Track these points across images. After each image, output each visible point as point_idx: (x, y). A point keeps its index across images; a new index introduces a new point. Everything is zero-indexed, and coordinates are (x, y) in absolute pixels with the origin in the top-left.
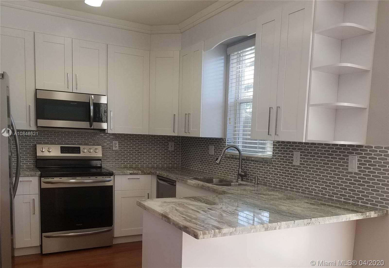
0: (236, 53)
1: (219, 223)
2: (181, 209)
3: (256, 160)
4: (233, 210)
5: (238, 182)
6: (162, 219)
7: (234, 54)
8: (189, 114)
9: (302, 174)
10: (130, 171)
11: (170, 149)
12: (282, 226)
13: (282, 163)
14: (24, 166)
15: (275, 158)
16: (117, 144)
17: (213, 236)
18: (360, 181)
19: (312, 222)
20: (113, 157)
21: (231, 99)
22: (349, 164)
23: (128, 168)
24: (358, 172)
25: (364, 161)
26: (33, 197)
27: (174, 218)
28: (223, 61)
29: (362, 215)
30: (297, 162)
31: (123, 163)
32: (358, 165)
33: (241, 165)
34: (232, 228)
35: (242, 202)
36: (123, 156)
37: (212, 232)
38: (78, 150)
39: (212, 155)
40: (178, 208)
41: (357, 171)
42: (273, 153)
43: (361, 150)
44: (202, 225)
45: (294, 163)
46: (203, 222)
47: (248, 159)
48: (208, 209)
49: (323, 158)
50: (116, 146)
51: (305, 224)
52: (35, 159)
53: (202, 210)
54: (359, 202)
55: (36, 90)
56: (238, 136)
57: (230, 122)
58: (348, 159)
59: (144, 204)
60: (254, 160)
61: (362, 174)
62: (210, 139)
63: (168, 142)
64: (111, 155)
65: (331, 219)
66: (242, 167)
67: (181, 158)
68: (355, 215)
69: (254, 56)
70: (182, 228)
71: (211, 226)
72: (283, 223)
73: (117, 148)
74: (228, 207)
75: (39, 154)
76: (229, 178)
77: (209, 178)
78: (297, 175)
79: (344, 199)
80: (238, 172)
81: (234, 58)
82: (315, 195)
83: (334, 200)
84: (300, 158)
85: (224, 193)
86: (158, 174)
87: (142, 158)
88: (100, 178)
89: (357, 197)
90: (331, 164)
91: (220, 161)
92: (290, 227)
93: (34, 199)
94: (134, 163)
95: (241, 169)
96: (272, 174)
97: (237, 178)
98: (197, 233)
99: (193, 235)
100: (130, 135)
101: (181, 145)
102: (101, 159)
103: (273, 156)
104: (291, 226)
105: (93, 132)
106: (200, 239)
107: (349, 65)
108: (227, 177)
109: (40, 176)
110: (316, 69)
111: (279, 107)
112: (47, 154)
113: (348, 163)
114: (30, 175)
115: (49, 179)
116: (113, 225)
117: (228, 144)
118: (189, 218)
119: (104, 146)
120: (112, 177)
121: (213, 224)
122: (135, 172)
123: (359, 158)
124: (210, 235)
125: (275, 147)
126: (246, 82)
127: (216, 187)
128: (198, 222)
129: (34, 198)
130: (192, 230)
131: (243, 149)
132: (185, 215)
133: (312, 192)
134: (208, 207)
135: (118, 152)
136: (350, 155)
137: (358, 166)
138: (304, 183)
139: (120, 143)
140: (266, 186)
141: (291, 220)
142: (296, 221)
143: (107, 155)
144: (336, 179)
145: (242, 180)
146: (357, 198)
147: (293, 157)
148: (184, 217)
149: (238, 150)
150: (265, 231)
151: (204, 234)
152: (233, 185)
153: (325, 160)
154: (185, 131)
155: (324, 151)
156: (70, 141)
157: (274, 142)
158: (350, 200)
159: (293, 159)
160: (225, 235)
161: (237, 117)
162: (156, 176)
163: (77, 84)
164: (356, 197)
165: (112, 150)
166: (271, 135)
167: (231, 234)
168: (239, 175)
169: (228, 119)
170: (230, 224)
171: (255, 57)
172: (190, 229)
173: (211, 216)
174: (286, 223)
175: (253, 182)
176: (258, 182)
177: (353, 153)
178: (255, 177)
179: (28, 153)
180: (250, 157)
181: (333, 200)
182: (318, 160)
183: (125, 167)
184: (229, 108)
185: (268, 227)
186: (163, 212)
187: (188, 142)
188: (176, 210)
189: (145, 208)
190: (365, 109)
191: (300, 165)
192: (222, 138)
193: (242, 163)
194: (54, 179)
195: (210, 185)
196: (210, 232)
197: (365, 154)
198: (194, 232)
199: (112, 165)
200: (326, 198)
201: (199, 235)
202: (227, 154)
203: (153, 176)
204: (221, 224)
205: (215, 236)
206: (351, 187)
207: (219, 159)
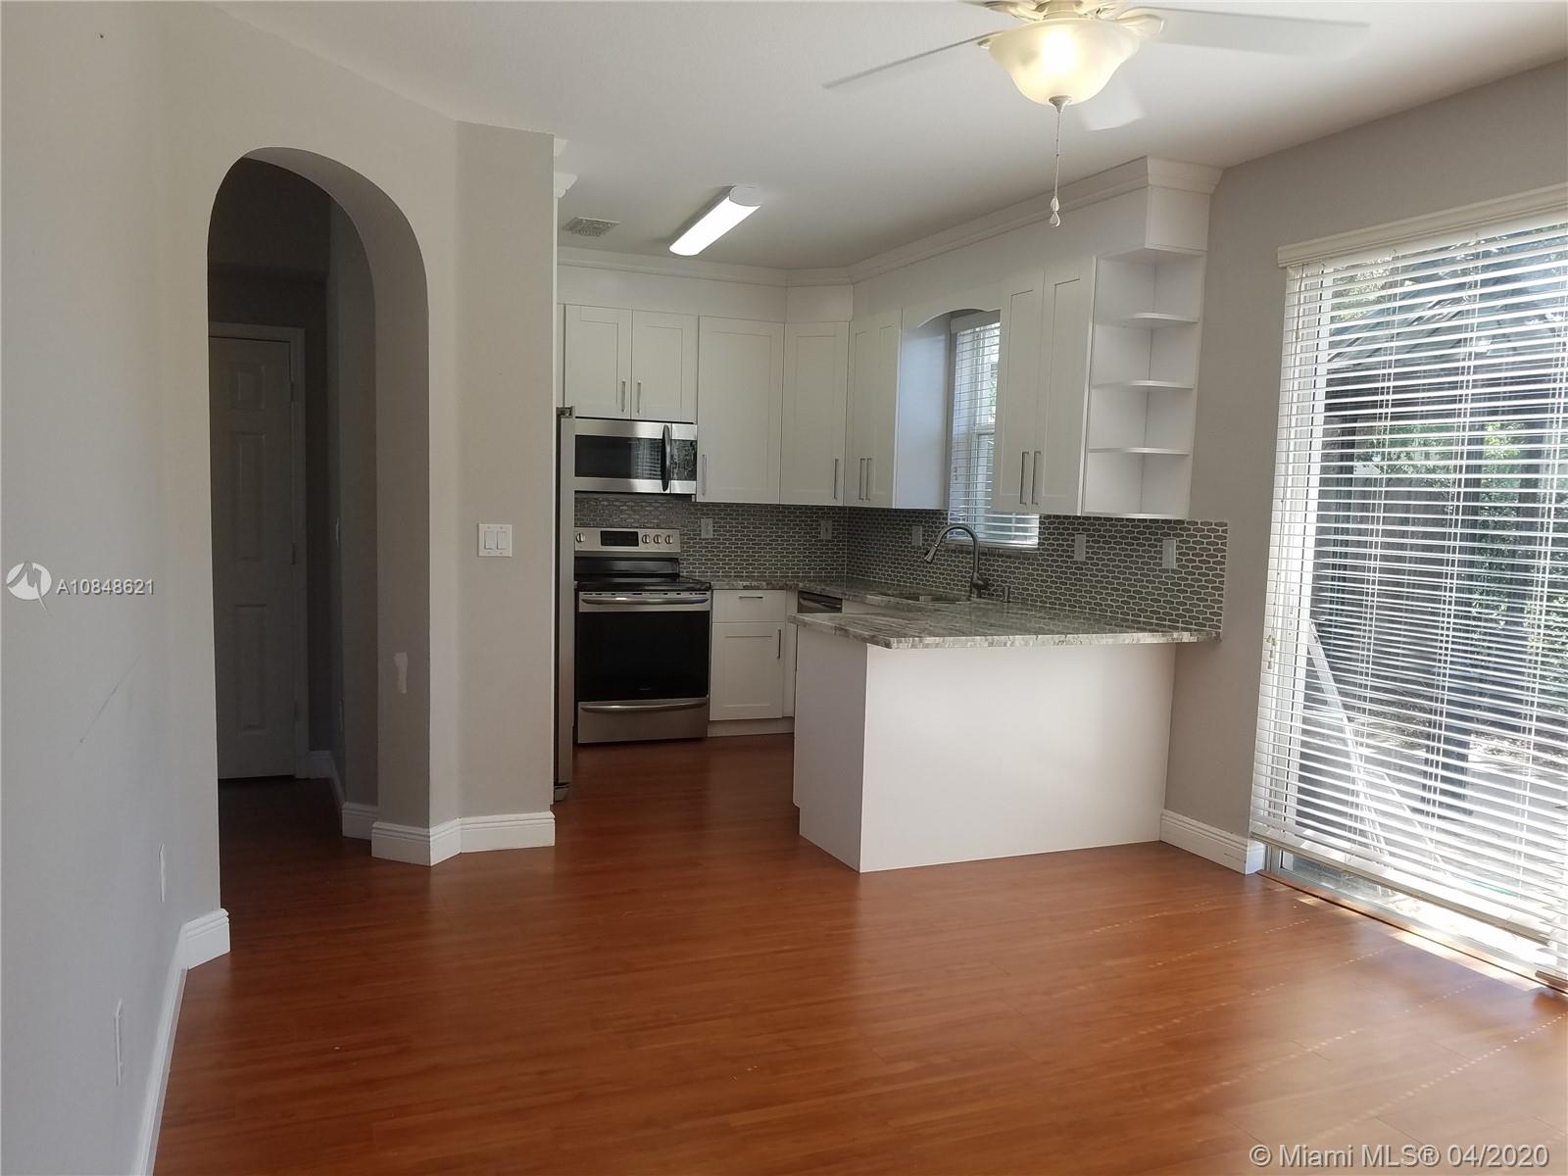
0: (970, 331)
5: (971, 602)
7: (966, 333)
8: (870, 460)
9: (1090, 578)
10: (744, 581)
13: (1055, 558)
15: (1043, 550)
16: (711, 524)
17: (910, 645)
18: (1180, 585)
20: (701, 553)
21: (960, 426)
22: (1164, 555)
24: (1177, 568)
25: (1186, 548)
28: (942, 346)
30: (1080, 555)
31: (721, 568)
32: (1177, 556)
33: (978, 566)
36: (722, 552)
37: (909, 641)
39: (918, 546)
41: (1175, 566)
42: (1039, 539)
43: (1180, 529)
45: (1076, 558)
47: (992, 553)
49: (1123, 546)
50: (707, 528)
56: (975, 505)
57: (957, 475)
58: (1162, 545)
60: (1003, 553)
61: (1183, 572)
62: (914, 511)
63: (820, 519)
64: (698, 548)
66: (979, 569)
70: (865, 639)
73: (710, 535)
77: (910, 594)
78: (1082, 580)
79: (1156, 620)
80: (971, 581)
81: (965, 340)
84: (1086, 546)
86: (798, 588)
88: (686, 596)
89: (1175, 614)
90: (1136, 556)
91: (935, 554)
94: (744, 568)
95: (978, 573)
96: (1038, 581)
97: (969, 593)
100: (737, 506)
101: (849, 526)
102: (678, 559)
103: (1039, 545)
106: (892, 648)
109: (576, 588)
110: (1098, 387)
111: (1040, 452)
113: (1161, 553)
115: (591, 594)
116: (707, 694)
117: (952, 521)
119: (685, 530)
120: (709, 593)
121: (910, 634)
122: (754, 583)
123: (1178, 544)
124: (906, 644)
125: (1044, 528)
130: (880, 640)
131: (981, 531)
135: (711, 543)
136: (1162, 538)
137: (1176, 558)
138: (1093, 594)
139: (717, 523)
140: (1026, 605)
142: (1041, 637)
143: (689, 550)
144: (1144, 583)
145: (979, 596)
147: (1073, 546)
149: (972, 534)
151: (898, 645)
153: (1127, 550)
154: (860, 496)
155: (1126, 532)
156: (621, 520)
157: (1040, 518)
158: (1165, 620)
159: (1074, 550)
160: (927, 646)
161: (971, 465)
162: (799, 593)
163: (639, 402)
165: (699, 539)
166: (1025, 504)
168: (973, 585)
169: (953, 469)
175: (1000, 599)
176: (1010, 600)
177: (1169, 534)
178: (1005, 590)
180: (996, 548)
182: (1116, 549)
183: (729, 575)
184: (955, 444)
187: (866, 519)
190: (1184, 456)
191: (1087, 561)
192: (941, 510)
193: (978, 561)
194: (599, 594)
197: (1185, 535)
198: (882, 642)
199: (699, 572)
201: (891, 645)
202: (948, 544)
203: (788, 592)
205: (913, 646)
206: (1167, 596)
207: (931, 553)
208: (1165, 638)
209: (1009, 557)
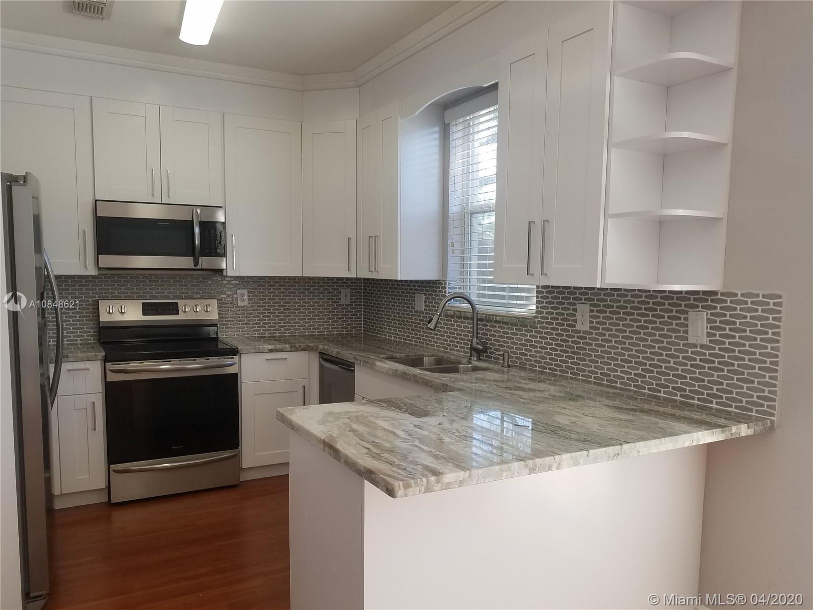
0: (461, 120)
1: (437, 460)
2: (361, 428)
3: (504, 321)
4: (463, 428)
5: (471, 364)
6: (324, 450)
7: (458, 122)
8: (375, 236)
9: (594, 347)
10: (269, 344)
11: (343, 302)
12: (563, 463)
13: (554, 326)
14: (77, 340)
15: (541, 318)
16: (246, 294)
17: (425, 489)
18: (713, 362)
19: (623, 452)
20: (238, 319)
21: (454, 207)
22: (690, 328)
23: (267, 338)
24: (708, 344)
25: (721, 322)
26: (92, 398)
27: (347, 451)
28: (437, 136)
29: (722, 432)
31: (257, 330)
32: (709, 330)
33: (477, 330)
34: (463, 472)
35: (481, 408)
36: (257, 317)
37: (422, 482)
38: (173, 309)
39: (421, 312)
40: (355, 426)
41: (705, 341)
42: (537, 307)
43: (712, 301)
44: (402, 465)
45: (579, 327)
46: (405, 457)
47: (489, 319)
48: (415, 426)
49: (636, 317)
50: (243, 298)
51: (609, 457)
52: (97, 328)
53: (403, 430)
54: (711, 402)
55: (96, 201)
56: (470, 275)
57: (453, 249)
58: (688, 317)
59: (289, 419)
60: (500, 320)
61: (717, 347)
62: (416, 281)
63: (340, 288)
64: (235, 315)
65: (662, 444)
66: (477, 333)
67: (364, 318)
68: (708, 433)
69: (496, 123)
70: (363, 473)
71: (420, 467)
72: (566, 457)
73: (246, 303)
74: (454, 421)
75: (104, 318)
76: (454, 355)
77: (416, 355)
78: (585, 349)
79: (681, 396)
80: (470, 343)
82: (621, 389)
83: (662, 399)
84: (591, 316)
85: (445, 388)
86: (321, 350)
87: (292, 319)
88: (214, 361)
89: (707, 393)
90: (652, 328)
91: (437, 322)
92: (580, 464)
93: (93, 403)
94: (277, 330)
95: (477, 338)
96: (536, 347)
97: (469, 355)
98: (392, 485)
99: (385, 488)
100: (270, 278)
101: (364, 293)
102: (217, 324)
103: (536, 313)
104: (581, 462)
105: (201, 275)
106: (398, 497)
107: (686, 134)
108: (449, 352)
109: (104, 359)
110: (619, 145)
111: (548, 221)
112: (117, 317)
113: (687, 326)
114: (86, 358)
115: (120, 364)
116: (239, 446)
117: (451, 290)
118: (375, 450)
119: (222, 300)
120: (236, 357)
121: (424, 462)
122: (279, 346)
123: (709, 316)
124: (418, 488)
125: (540, 296)
126: (481, 174)
127: (428, 375)
128: (394, 459)
129: (93, 400)
130: (381, 478)
131: (478, 299)
132: (368, 442)
133: (616, 382)
134: (415, 423)
135: (246, 310)
136: (691, 310)
137: (707, 333)
138: (599, 364)
139: (252, 293)
140: (524, 369)
141: (582, 450)
142: (591, 451)
143: (227, 316)
144: (664, 357)
145: (479, 359)
146: (708, 395)
147: (575, 315)
148: (366, 448)
149: (470, 302)
150: (529, 474)
151: (407, 486)
152: (462, 369)
153: (640, 321)
154: (369, 269)
155: (638, 302)
156: (160, 293)
157: (538, 287)
158: (693, 398)
159: (576, 319)
160: (448, 486)
161: (465, 240)
162: (318, 354)
163: (169, 188)
164: (705, 392)
165: (236, 307)
166: (533, 275)
167: (461, 483)
168: (473, 349)
169: (450, 244)
170: (460, 463)
171: (499, 126)
172: (379, 475)
173: (421, 442)
174: (571, 456)
175: (500, 363)
176: (509, 363)
177: (697, 307)
178: (504, 354)
179: (84, 317)
180: (492, 315)
181: (658, 398)
182: (626, 320)
183: (261, 338)
184: (451, 223)
185: (536, 466)
186: (325, 435)
187: (377, 287)
188: (352, 430)
189: (292, 426)
190: (717, 220)
191: (591, 330)
192: (439, 280)
193: (477, 326)
194: (129, 364)
195: (417, 371)
196: (419, 483)
197: (721, 308)
198: (387, 483)
199: (237, 335)
200: (644, 394)
201: (396, 488)
202: (448, 310)
203: (312, 353)
204: (440, 461)
206: (694, 373)
207: (434, 321)
208: (724, 435)
209: (507, 323)
